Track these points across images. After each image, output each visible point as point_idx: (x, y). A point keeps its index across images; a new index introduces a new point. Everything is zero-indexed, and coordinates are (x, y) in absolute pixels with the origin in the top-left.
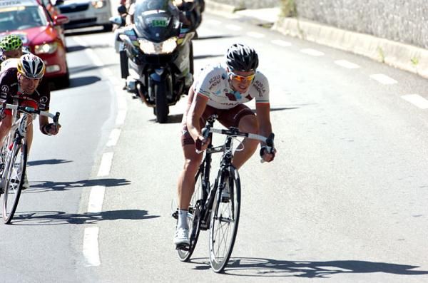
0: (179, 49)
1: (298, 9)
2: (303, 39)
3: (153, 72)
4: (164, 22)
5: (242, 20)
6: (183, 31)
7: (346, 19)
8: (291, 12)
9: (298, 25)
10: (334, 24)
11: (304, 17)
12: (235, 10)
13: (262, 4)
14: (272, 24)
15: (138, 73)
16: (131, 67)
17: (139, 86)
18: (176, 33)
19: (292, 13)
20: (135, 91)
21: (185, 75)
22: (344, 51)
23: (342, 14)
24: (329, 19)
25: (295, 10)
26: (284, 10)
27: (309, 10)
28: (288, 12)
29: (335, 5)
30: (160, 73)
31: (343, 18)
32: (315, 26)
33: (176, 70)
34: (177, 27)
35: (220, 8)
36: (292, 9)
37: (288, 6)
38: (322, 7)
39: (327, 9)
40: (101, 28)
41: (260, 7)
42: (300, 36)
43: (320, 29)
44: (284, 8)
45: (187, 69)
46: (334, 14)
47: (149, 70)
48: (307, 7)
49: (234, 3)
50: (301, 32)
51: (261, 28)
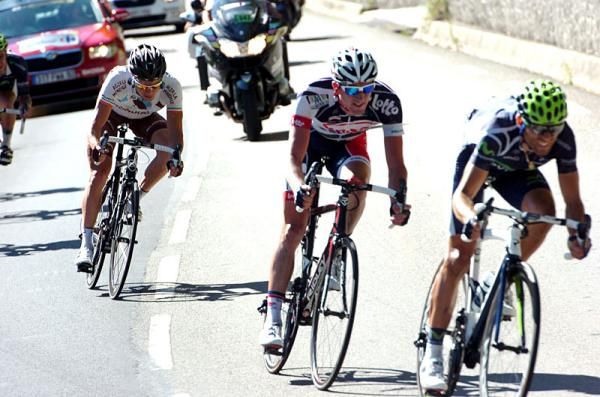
0: (269, 49)
1: (451, 9)
2: (458, 51)
3: (239, 79)
4: (249, 16)
5: (372, 25)
6: (273, 26)
7: (519, 23)
8: (441, 13)
9: (451, 31)
10: (502, 30)
11: (460, 20)
12: (363, 11)
13: (401, 1)
14: (415, 30)
15: (221, 81)
16: (212, 76)
17: (222, 98)
18: (264, 29)
19: (443, 14)
20: (219, 105)
21: (278, 81)
22: (515, 68)
23: (513, 17)
24: (494, 22)
25: (447, 10)
26: (431, 11)
27: (467, 9)
28: (436, 12)
29: (504, 3)
30: (247, 79)
31: (515, 22)
32: (475, 33)
33: (267, 75)
34: (265, 22)
35: (341, 8)
36: (443, 9)
37: (436, 5)
38: (484, 7)
39: (491, 9)
40: (172, 28)
41: (397, 6)
42: (454, 47)
43: (482, 38)
44: (432, 7)
45: (281, 73)
46: (501, 16)
47: (234, 77)
48: (464, 6)
49: (361, 1)
50: (456, 41)
51: (399, 36)
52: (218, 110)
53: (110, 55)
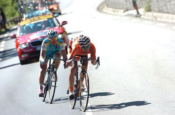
1: (151, 8)
2: (156, 20)
5: (128, 15)
7: (173, 10)
8: (148, 10)
9: (152, 15)
10: (168, 13)
11: (155, 11)
12: (124, 12)
23: (171, 9)
24: (165, 11)
25: (150, 9)
29: (168, 5)
32: (160, 14)
35: (118, 12)
36: (149, 8)
37: (147, 8)
38: (162, 6)
39: (164, 7)
42: (154, 19)
43: (162, 15)
46: (167, 9)
48: (155, 7)
49: (123, 8)
51: (137, 18)
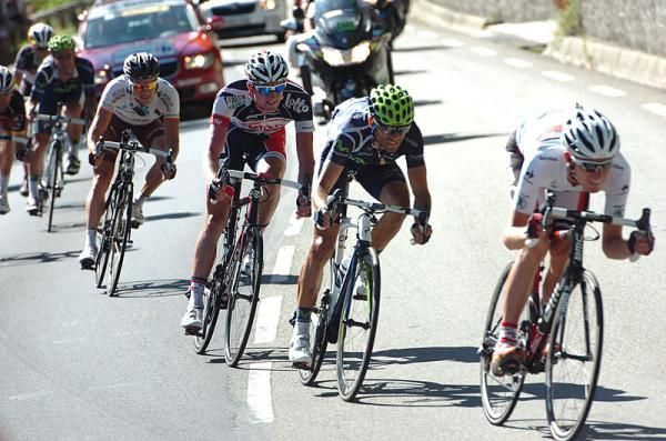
1: (585, 23)
2: (593, 70)
3: (343, 87)
4: (352, 23)
5: (496, 40)
6: (376, 32)
7: (661, 39)
8: (573, 28)
9: (585, 47)
10: (642, 47)
11: (595, 35)
12: (487, 25)
13: (529, 15)
14: (544, 46)
16: (316, 85)
17: (327, 108)
19: (575, 29)
22: (657, 89)
23: (654, 32)
24: (633, 38)
25: (581, 24)
26: (562, 25)
27: (603, 23)
28: (568, 27)
29: (644, 17)
31: (657, 37)
32: (611, 49)
34: (368, 29)
35: (462, 22)
36: (576, 23)
37: (568, 19)
38: (622, 20)
39: (630, 23)
40: (272, 38)
41: (525, 20)
42: (588, 66)
43: (619, 54)
44: (564, 20)
46: (641, 31)
47: (338, 85)
48: (600, 19)
49: (484, 12)
50: (590, 59)
51: (526, 52)
52: (323, 119)
53: (207, 66)
